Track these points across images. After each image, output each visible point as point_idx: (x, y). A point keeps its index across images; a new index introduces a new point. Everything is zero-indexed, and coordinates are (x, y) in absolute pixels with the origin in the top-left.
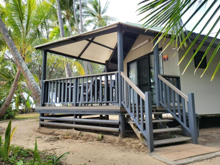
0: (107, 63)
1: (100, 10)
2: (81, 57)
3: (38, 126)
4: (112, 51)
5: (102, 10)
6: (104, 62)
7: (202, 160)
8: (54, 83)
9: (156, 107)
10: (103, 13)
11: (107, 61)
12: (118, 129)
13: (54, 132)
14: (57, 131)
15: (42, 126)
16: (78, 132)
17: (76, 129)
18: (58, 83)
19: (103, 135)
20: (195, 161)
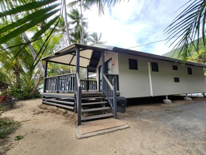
0: (88, 67)
1: (97, 38)
2: (71, 64)
3: (41, 103)
4: (89, 60)
5: (98, 38)
6: (86, 67)
7: (104, 134)
8: (51, 79)
9: (101, 94)
10: (99, 40)
11: (88, 66)
12: (74, 107)
13: (46, 107)
14: (48, 107)
15: (43, 103)
16: (57, 108)
17: (57, 106)
18: (52, 79)
19: (67, 111)
20: (98, 135)
